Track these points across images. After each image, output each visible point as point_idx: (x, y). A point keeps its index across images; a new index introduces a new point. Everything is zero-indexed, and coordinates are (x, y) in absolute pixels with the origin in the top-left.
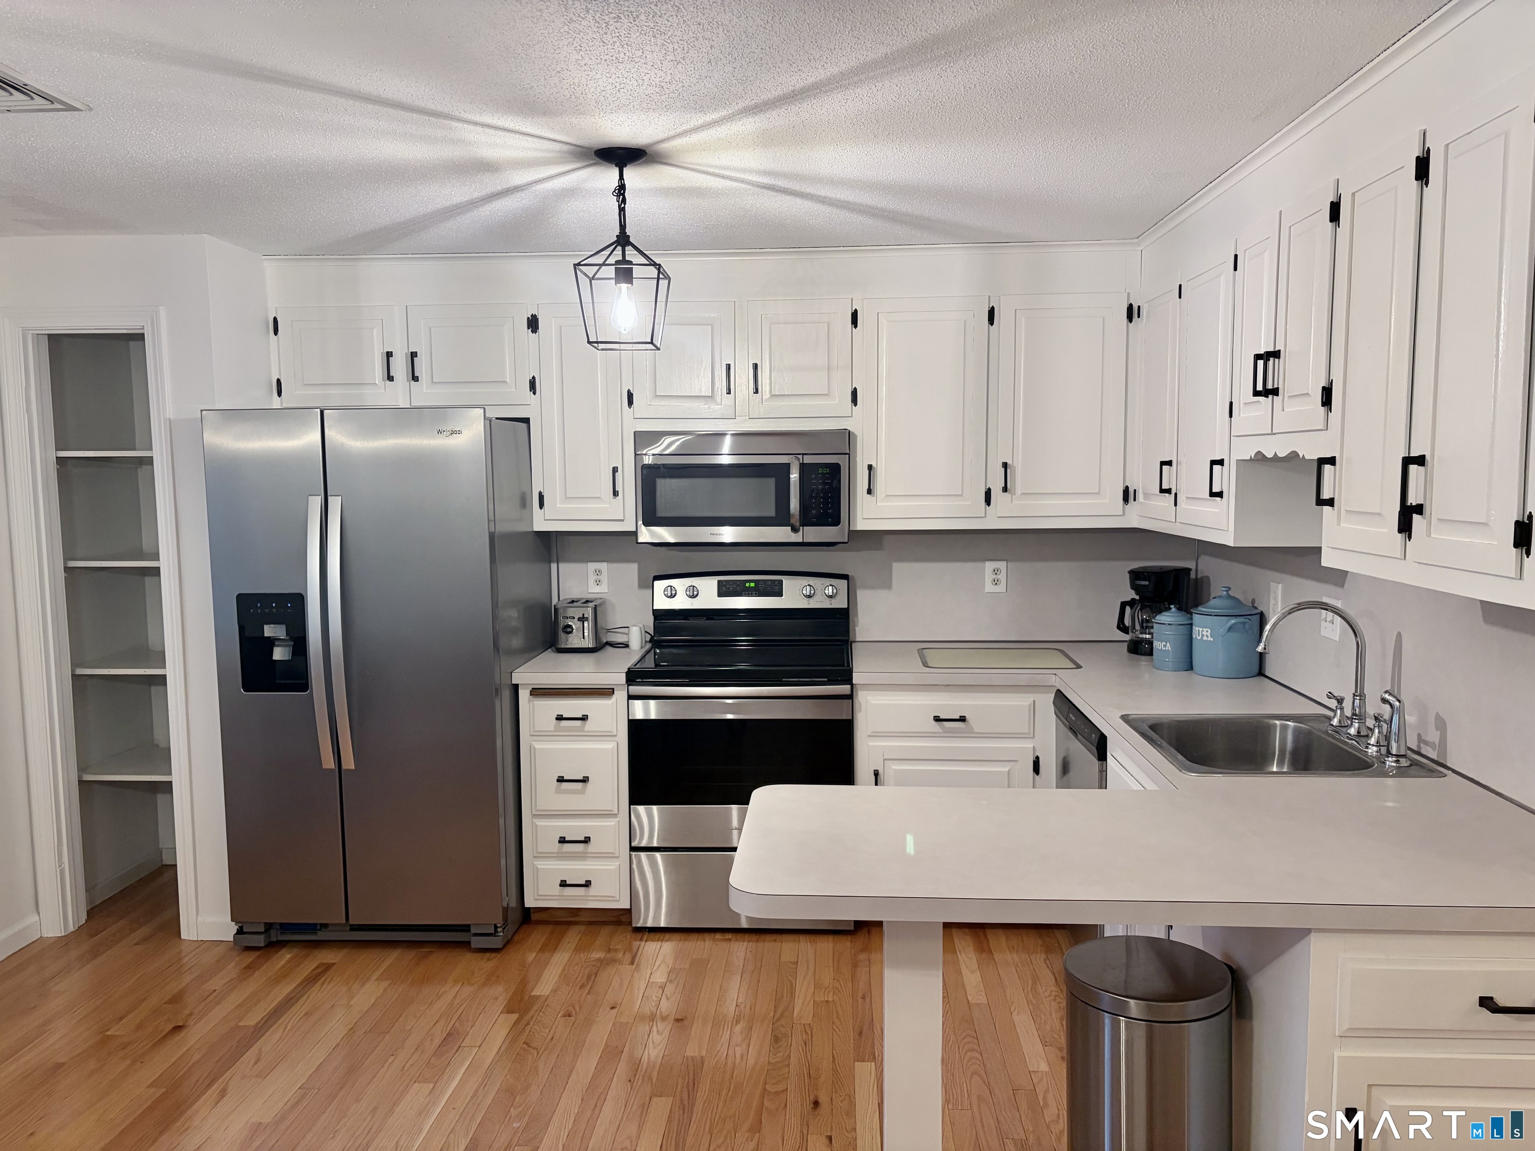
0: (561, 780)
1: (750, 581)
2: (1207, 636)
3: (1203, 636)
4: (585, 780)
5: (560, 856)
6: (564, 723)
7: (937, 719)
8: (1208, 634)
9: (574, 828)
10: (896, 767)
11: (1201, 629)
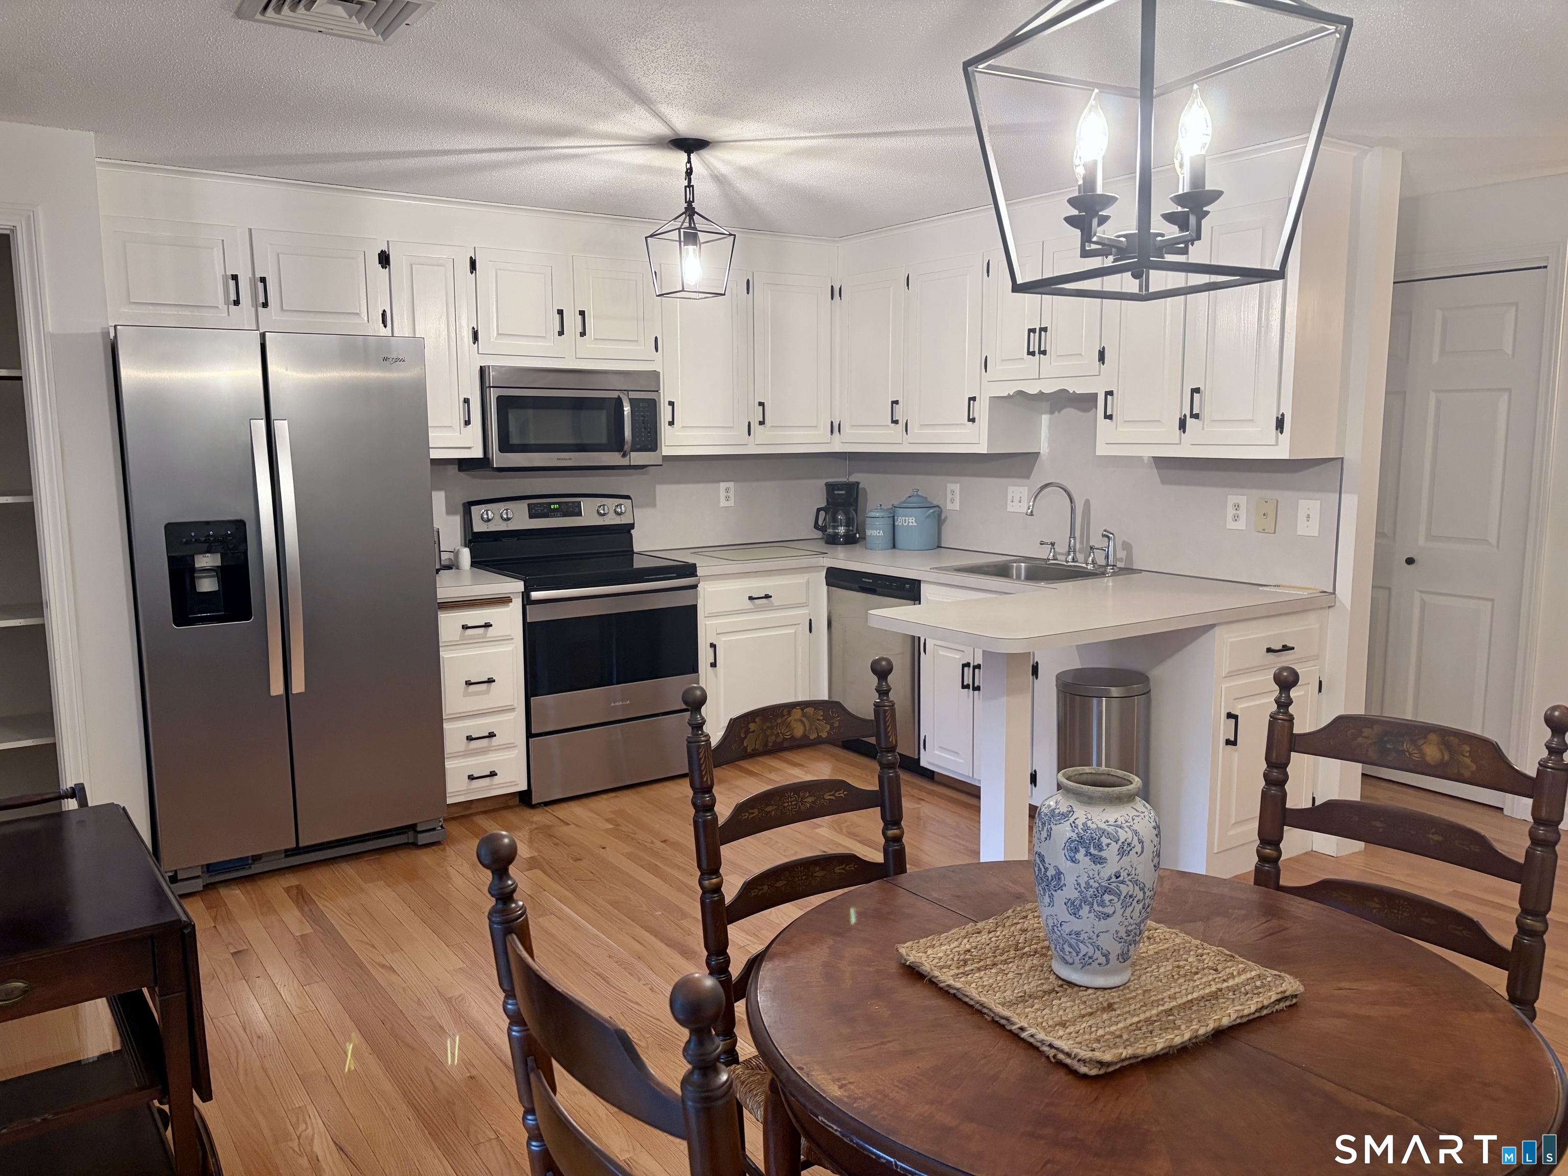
0: (468, 683)
1: (554, 503)
2: (912, 522)
3: (909, 522)
4: (490, 681)
5: (467, 754)
6: (469, 631)
7: (751, 598)
8: (913, 521)
9: (479, 726)
10: (724, 638)
11: (907, 518)
